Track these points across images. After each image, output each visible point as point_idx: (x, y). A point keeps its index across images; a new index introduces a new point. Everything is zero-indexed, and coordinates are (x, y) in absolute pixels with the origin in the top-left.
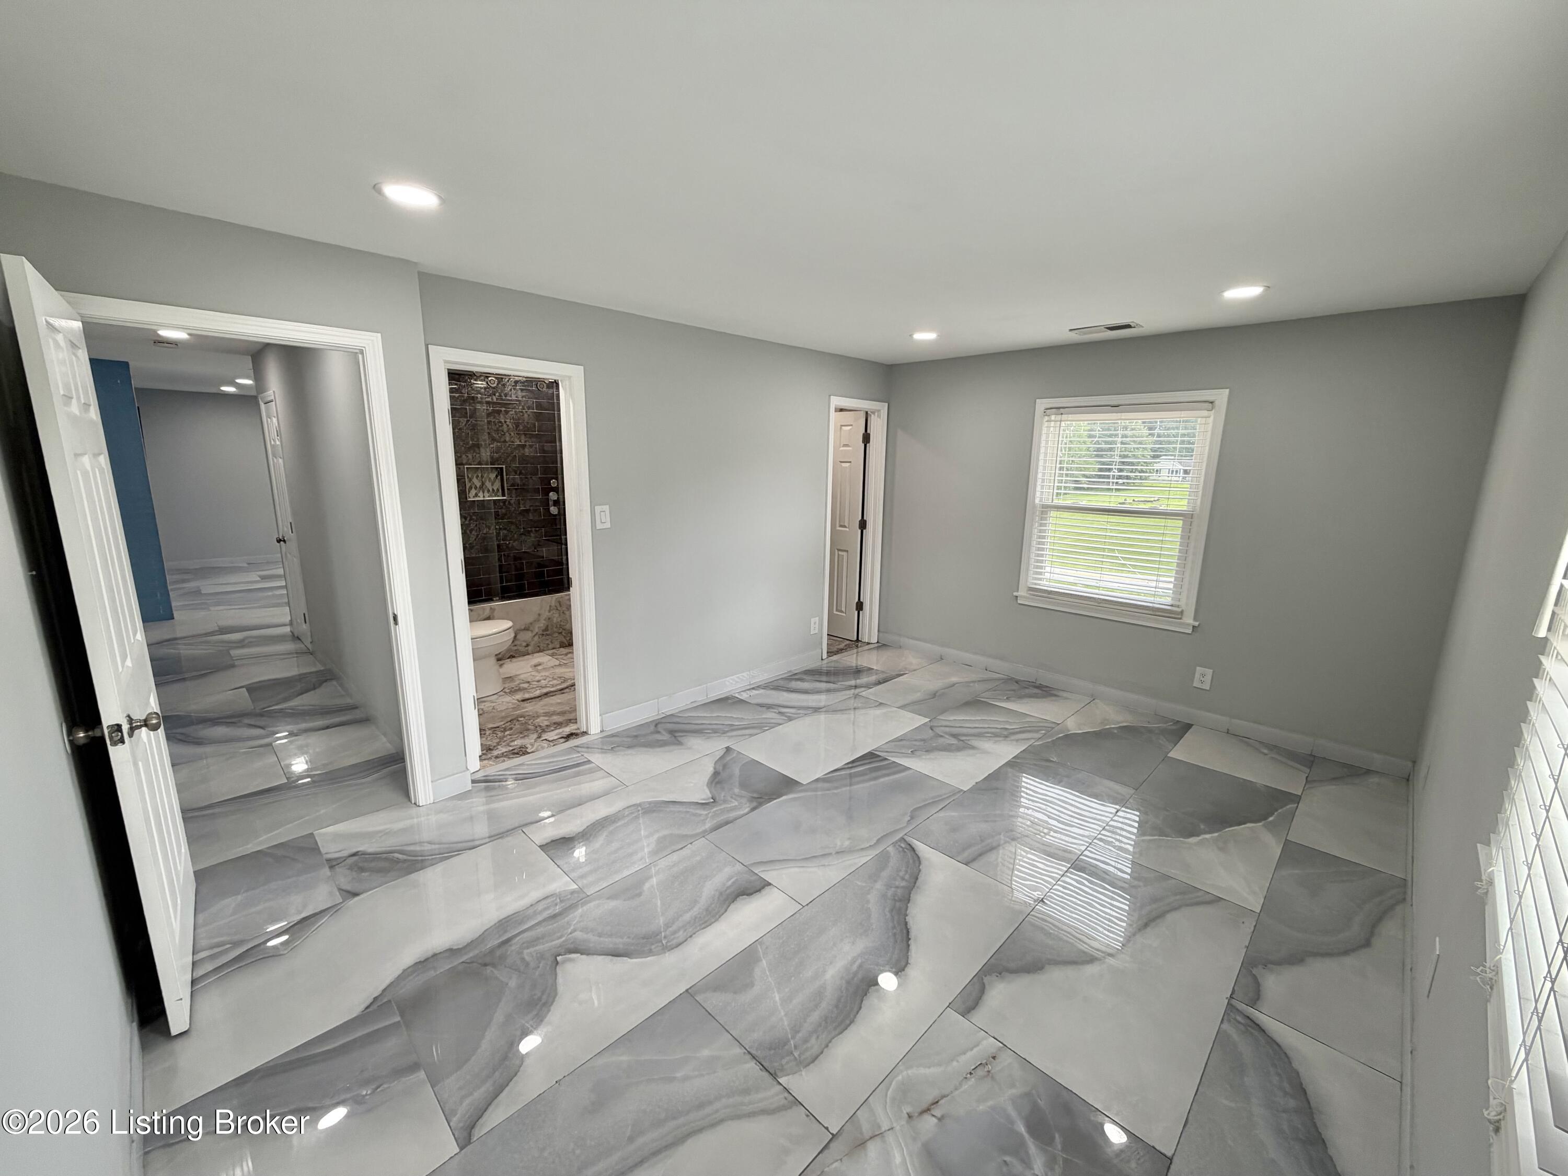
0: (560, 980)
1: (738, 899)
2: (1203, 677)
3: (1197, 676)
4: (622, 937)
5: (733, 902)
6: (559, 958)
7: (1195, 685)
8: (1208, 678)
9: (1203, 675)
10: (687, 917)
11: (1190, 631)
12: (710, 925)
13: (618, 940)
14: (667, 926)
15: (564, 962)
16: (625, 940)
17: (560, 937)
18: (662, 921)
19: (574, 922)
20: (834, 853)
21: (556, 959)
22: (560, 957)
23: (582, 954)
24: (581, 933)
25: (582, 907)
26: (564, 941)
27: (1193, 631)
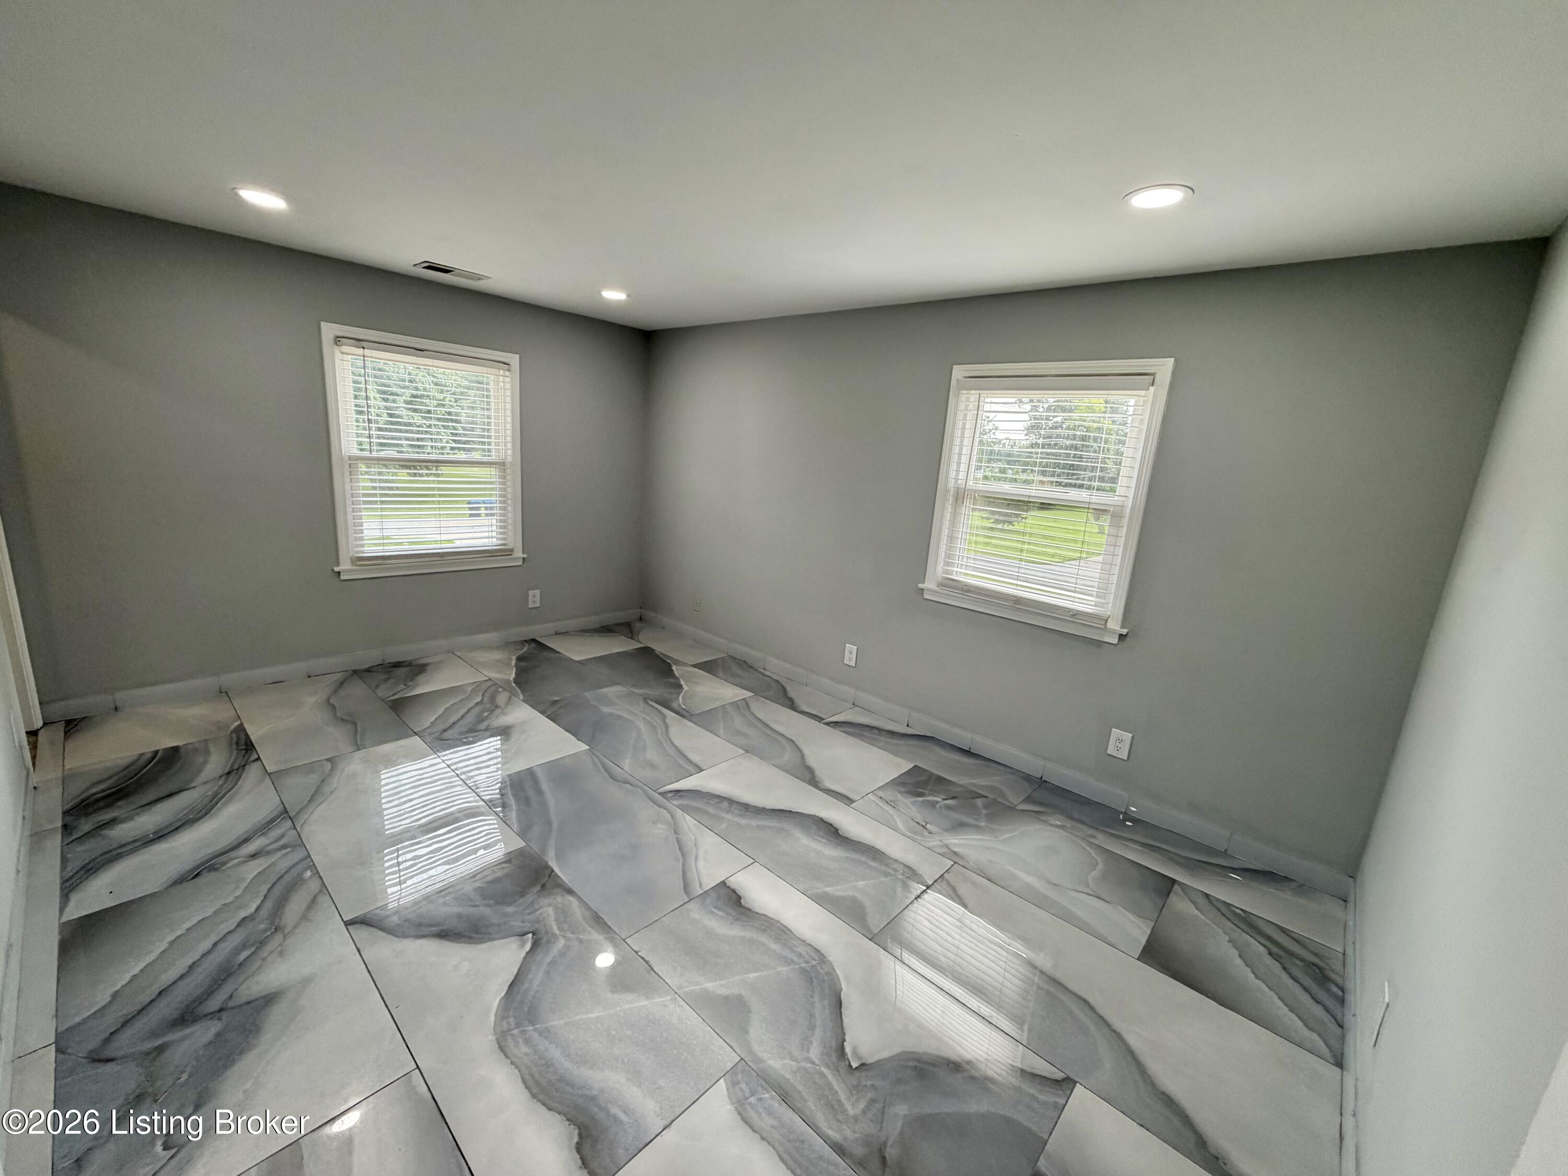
0: (886, 1054)
1: (747, 906)
2: (534, 598)
3: (530, 598)
4: (812, 1004)
5: (750, 910)
6: (854, 1065)
7: (530, 606)
8: (538, 599)
9: (534, 596)
10: (774, 946)
11: (520, 563)
12: (786, 927)
13: (818, 1005)
14: (789, 962)
15: (860, 1058)
16: (816, 998)
17: (823, 1075)
18: (784, 969)
19: (794, 1063)
20: (676, 836)
21: (856, 1068)
22: (852, 1064)
23: (844, 1040)
24: (812, 1050)
25: (763, 1061)
26: (828, 1067)
27: (523, 563)
